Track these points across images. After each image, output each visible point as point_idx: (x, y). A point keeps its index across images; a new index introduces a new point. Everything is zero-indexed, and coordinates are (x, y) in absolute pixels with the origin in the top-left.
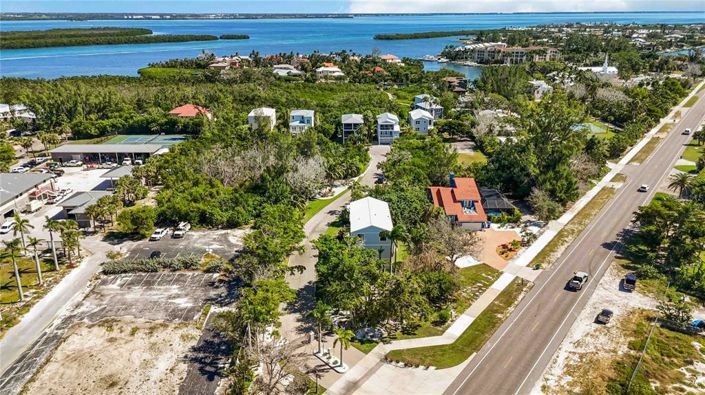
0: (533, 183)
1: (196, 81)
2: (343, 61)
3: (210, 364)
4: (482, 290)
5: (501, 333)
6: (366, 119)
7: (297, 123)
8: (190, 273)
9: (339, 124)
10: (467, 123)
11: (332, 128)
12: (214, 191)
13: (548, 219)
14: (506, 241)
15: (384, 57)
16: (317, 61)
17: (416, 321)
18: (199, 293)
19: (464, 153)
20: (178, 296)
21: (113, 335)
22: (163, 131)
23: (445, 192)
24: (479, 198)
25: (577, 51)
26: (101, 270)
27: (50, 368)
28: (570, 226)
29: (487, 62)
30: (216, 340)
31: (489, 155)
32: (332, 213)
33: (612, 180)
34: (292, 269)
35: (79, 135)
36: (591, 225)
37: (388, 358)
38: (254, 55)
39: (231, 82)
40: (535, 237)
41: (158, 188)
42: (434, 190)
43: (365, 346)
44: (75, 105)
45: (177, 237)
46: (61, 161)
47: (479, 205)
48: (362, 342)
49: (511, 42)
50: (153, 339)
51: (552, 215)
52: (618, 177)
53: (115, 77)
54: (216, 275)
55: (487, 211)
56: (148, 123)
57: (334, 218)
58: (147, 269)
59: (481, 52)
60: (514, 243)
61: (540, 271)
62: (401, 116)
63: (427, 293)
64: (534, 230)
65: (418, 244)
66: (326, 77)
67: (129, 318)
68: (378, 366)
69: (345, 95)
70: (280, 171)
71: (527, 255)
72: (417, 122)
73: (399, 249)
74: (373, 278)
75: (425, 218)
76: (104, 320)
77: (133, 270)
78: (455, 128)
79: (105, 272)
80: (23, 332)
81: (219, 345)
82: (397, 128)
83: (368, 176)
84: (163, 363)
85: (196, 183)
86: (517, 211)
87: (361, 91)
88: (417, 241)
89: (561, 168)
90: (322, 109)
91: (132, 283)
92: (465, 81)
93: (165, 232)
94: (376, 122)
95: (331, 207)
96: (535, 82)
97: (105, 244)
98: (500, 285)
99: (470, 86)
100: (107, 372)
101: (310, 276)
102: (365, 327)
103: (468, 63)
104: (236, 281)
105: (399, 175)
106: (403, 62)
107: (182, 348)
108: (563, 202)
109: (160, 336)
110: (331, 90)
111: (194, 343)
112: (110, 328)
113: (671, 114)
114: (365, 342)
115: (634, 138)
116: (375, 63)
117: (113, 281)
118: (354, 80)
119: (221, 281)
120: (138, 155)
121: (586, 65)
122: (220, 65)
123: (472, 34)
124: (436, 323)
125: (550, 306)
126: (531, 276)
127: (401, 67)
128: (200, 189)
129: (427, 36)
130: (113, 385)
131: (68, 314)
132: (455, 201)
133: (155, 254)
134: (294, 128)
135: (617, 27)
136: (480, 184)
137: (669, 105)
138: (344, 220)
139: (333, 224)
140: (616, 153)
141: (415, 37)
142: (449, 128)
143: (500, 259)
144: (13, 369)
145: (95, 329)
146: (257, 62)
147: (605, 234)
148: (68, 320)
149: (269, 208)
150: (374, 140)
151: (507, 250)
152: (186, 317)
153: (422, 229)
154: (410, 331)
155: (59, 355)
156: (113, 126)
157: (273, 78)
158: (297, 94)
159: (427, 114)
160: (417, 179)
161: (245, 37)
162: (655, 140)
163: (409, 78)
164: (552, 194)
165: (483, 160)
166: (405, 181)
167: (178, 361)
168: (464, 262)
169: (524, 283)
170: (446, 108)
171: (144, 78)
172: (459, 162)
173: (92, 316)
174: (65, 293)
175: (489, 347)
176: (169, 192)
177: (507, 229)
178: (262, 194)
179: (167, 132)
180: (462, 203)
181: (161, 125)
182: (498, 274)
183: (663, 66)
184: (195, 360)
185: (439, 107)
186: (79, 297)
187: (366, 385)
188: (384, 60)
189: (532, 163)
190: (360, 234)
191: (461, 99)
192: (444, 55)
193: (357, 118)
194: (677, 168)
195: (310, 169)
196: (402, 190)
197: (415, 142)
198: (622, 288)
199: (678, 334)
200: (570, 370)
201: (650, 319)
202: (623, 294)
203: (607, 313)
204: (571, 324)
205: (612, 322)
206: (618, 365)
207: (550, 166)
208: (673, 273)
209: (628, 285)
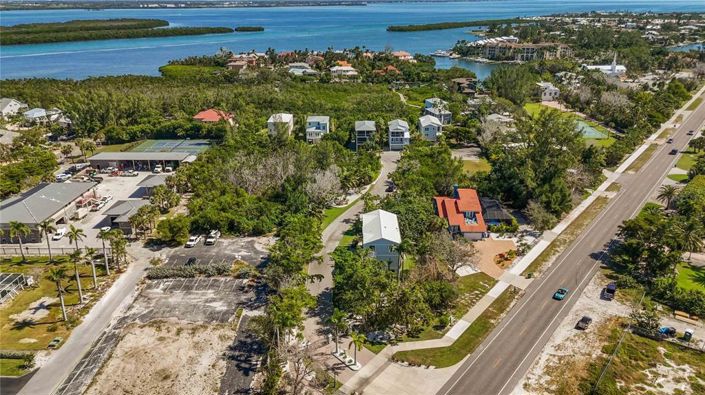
0: (530, 195)
1: (214, 83)
2: (357, 58)
3: (245, 361)
4: (477, 298)
5: (493, 337)
6: (378, 125)
7: (313, 129)
8: (223, 279)
9: (352, 130)
10: (473, 130)
11: (345, 135)
12: (240, 200)
13: (542, 229)
14: (504, 250)
15: (396, 54)
16: (331, 59)
17: (420, 325)
18: (232, 297)
19: (468, 160)
20: (213, 300)
21: (163, 333)
22: (188, 136)
23: (449, 202)
24: (480, 210)
25: (588, 46)
26: (145, 274)
27: (112, 362)
28: (563, 237)
29: (498, 59)
30: (249, 340)
31: (494, 163)
32: (347, 221)
33: (607, 190)
34: (312, 277)
35: (112, 140)
36: (582, 234)
37: (394, 358)
38: (270, 52)
39: (249, 82)
40: (529, 247)
41: (189, 195)
42: (439, 200)
43: (375, 348)
44: (108, 111)
45: (210, 244)
46: (98, 167)
47: (479, 216)
48: (373, 344)
49: (523, 36)
50: (196, 339)
51: (546, 225)
52: (613, 187)
53: (138, 78)
54: (245, 281)
55: (486, 221)
56: (175, 129)
57: (348, 227)
58: (186, 274)
59: (492, 48)
60: (510, 253)
61: (532, 279)
62: (411, 121)
63: (429, 301)
64: (529, 240)
65: (423, 255)
66: (340, 76)
67: (174, 319)
68: (386, 365)
69: (359, 96)
70: (299, 181)
71: (521, 264)
72: (427, 129)
73: (407, 261)
74: (383, 287)
75: (432, 228)
76: (153, 321)
77: (173, 276)
78: (461, 135)
79: (149, 277)
80: (86, 331)
81: (251, 344)
82: (407, 135)
83: (379, 186)
84: (206, 360)
85: (223, 193)
86: (515, 221)
87: (374, 93)
88: (421, 252)
89: (556, 182)
90: (336, 113)
91: (174, 288)
92: (475, 83)
93: (199, 239)
94: (387, 130)
95: (345, 216)
96: (542, 84)
97: (146, 250)
98: (495, 292)
99: (479, 86)
100: (159, 368)
101: (328, 283)
102: (375, 330)
103: (480, 59)
104: (265, 283)
105: (408, 185)
106: (415, 58)
107: (221, 347)
108: (557, 214)
109: (201, 336)
110: (345, 91)
111: (231, 343)
112: (159, 329)
113: (673, 118)
114: (376, 344)
115: (632, 146)
116: (387, 60)
117: (158, 284)
118: (369, 79)
119: (250, 286)
120: (168, 162)
121: (595, 63)
122: (237, 63)
123: (485, 25)
124: (436, 328)
125: (537, 313)
126: (523, 284)
127: (414, 65)
128: (227, 198)
129: (439, 27)
130: (166, 378)
131: (122, 315)
132: (458, 212)
133: (191, 261)
134: (311, 134)
135: (632, 17)
136: (482, 194)
137: (670, 110)
138: (357, 229)
139: (347, 233)
140: (613, 161)
141: (428, 28)
142: (456, 134)
143: (497, 267)
144: (81, 363)
145: (147, 329)
146: (274, 59)
147: (593, 245)
148: (122, 320)
149: (291, 218)
150: (385, 146)
151: (504, 259)
152: (222, 319)
153: (431, 240)
154: (414, 335)
155: (118, 351)
156: (143, 131)
157: (288, 79)
158: (312, 95)
159: (435, 121)
160: (424, 189)
161: (260, 29)
162: (653, 147)
163: (421, 77)
164: (547, 206)
165: (487, 168)
166: (413, 191)
167: (218, 359)
168: (463, 271)
169: (516, 291)
170: (455, 114)
171: (166, 77)
172: (464, 171)
173: (142, 317)
174: (116, 297)
175: (481, 349)
176: (199, 201)
177: (505, 238)
178: (283, 203)
179: (193, 137)
180: (464, 213)
181: (186, 130)
182: (493, 282)
183: (672, 65)
184: (232, 358)
185: (447, 112)
186: (129, 300)
187: (377, 381)
188: (397, 57)
189: (529, 176)
190: (372, 246)
191: (471, 102)
192: (454, 50)
193: (370, 125)
194: (671, 177)
195: (325, 181)
196: (410, 202)
197: (426, 149)
198: (603, 297)
199: (647, 340)
200: (549, 370)
201: (624, 326)
202: (603, 302)
203: (586, 320)
204: (554, 328)
205: (590, 328)
206: (591, 367)
207: (547, 179)
208: (650, 283)
209: (608, 294)
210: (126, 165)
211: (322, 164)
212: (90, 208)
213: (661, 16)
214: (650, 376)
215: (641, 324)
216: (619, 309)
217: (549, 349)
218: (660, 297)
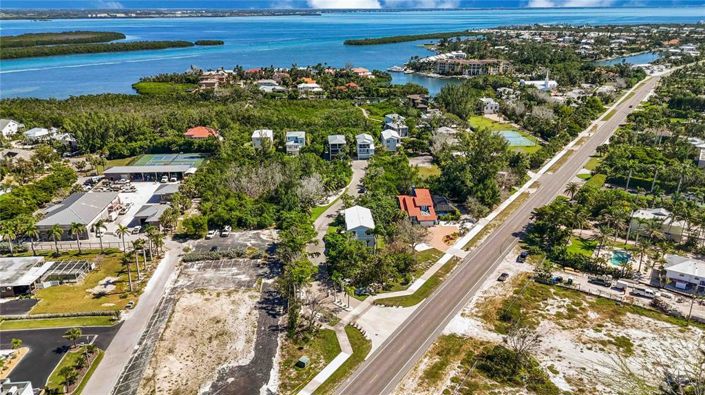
0: (470, 192)
1: (192, 101)
2: (319, 74)
3: (271, 310)
4: (431, 264)
5: (441, 288)
6: (347, 139)
7: (292, 143)
8: (241, 260)
9: (326, 143)
10: (426, 142)
11: (320, 147)
12: (243, 202)
13: (478, 217)
14: (449, 233)
15: (356, 70)
16: (297, 76)
17: (391, 283)
18: (251, 271)
19: (422, 166)
20: (239, 274)
21: (207, 296)
22: (182, 150)
23: (409, 199)
24: (431, 203)
25: (526, 61)
26: (181, 259)
27: (175, 315)
28: (494, 222)
29: (448, 74)
30: (271, 298)
31: (443, 168)
32: (329, 216)
33: (530, 187)
34: (312, 255)
35: (115, 156)
36: (508, 220)
37: (374, 303)
38: (239, 70)
39: (224, 100)
40: (468, 230)
41: (198, 200)
42: (401, 198)
43: (361, 297)
45: (225, 236)
46: (112, 179)
47: (432, 209)
48: (359, 295)
49: (470, 51)
50: (232, 298)
51: (480, 215)
52: (536, 185)
53: (118, 96)
54: (259, 261)
55: (437, 212)
56: (170, 144)
57: (331, 220)
58: (213, 257)
59: (443, 64)
60: (454, 235)
61: (468, 252)
62: (374, 135)
63: (397, 266)
64: (468, 225)
65: (391, 236)
66: (306, 92)
67: (212, 287)
68: (369, 308)
69: (327, 112)
70: (288, 186)
71: (462, 242)
72: (388, 141)
73: (379, 241)
74: (364, 259)
75: (396, 218)
76: (197, 288)
77: (203, 259)
78: (417, 145)
79: (184, 261)
80: (149, 296)
81: (274, 300)
82: (372, 147)
83: (352, 188)
84: (243, 311)
85: (228, 197)
86: (458, 212)
87: (339, 109)
88: (390, 234)
89: (488, 182)
90: (308, 126)
91: (205, 268)
92: (427, 99)
93: (215, 233)
94: (355, 143)
95: (328, 212)
96: (484, 100)
97: (175, 242)
98: (443, 261)
99: (431, 101)
100: (212, 316)
101: (323, 259)
102: (362, 286)
103: (432, 75)
104: (276, 261)
105: (376, 188)
106: (373, 74)
107: (254, 302)
108: (490, 206)
109: (236, 296)
110: (313, 106)
111: (258, 300)
112: (203, 293)
113: (590, 128)
114: (360, 295)
115: (552, 152)
116: (348, 76)
117: (192, 266)
118: (333, 95)
119: (264, 264)
120: (173, 173)
121: (532, 79)
122: (209, 81)
123: (437, 38)
124: (402, 284)
125: (472, 272)
126: (463, 255)
127: (372, 81)
128: (232, 201)
129: (394, 41)
130: (218, 322)
131: (172, 286)
132: (415, 206)
133: (214, 249)
134: (290, 147)
136: (433, 192)
137: (586, 121)
138: (340, 221)
139: (331, 225)
140: (536, 164)
141: (383, 42)
142: (412, 145)
143: (445, 245)
144: (154, 317)
145: (194, 294)
146: (241, 75)
147: (515, 228)
148: (174, 290)
149: (285, 214)
150: (354, 156)
151: (449, 239)
152: (248, 286)
153: (394, 226)
154: (387, 289)
155: (177, 308)
156: (141, 147)
157: (260, 96)
158: (285, 112)
159: (395, 134)
160: (389, 190)
161: (220, 43)
162: (570, 152)
163: (379, 92)
164: (482, 200)
165: (438, 172)
166: (380, 192)
167: (252, 309)
168: (421, 247)
169: (458, 259)
170: (411, 128)
171: (142, 96)
172: (420, 175)
173: (188, 287)
174: (164, 274)
175: (433, 296)
176: (208, 205)
177: (451, 225)
178: (277, 203)
179: (185, 152)
180: (420, 207)
181: (180, 146)
182: (441, 254)
183: (596, 80)
184: (262, 308)
185: (405, 127)
186: (174, 276)
187: (364, 316)
188: (357, 73)
189: (468, 179)
190: (354, 232)
191: (424, 116)
192: (409, 66)
193: (340, 139)
194: (579, 176)
195: (311, 185)
196: (379, 200)
197: (388, 158)
198: (518, 261)
199: (543, 286)
200: (477, 305)
201: (529, 278)
202: (518, 264)
203: (504, 275)
204: (483, 282)
205: (507, 279)
206: (505, 302)
207: (482, 180)
208: (550, 251)
209: (521, 259)
210: (136, 177)
211: (306, 172)
212: (118, 212)
213: (597, 29)
214: (543, 306)
215: (541, 275)
216: (527, 267)
217: (479, 293)
218: (556, 259)
